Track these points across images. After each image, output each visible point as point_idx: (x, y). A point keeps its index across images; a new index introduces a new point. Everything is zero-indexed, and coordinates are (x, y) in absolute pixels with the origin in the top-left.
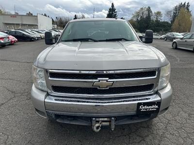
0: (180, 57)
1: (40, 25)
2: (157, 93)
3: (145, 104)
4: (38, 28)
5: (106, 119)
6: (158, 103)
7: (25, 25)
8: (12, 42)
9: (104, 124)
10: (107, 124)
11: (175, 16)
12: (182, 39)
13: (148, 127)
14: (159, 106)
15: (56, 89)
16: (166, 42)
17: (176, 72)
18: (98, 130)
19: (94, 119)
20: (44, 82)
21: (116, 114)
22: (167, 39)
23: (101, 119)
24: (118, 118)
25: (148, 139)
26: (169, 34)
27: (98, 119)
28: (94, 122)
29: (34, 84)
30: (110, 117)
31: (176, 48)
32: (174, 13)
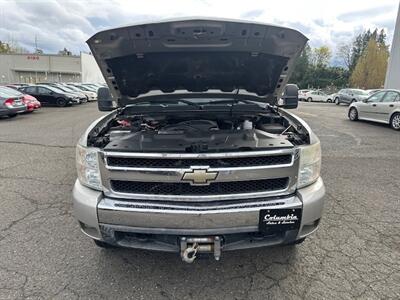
0: (362, 138)
1: (86, 75)
2: (295, 194)
3: (273, 212)
4: (80, 81)
5: (205, 240)
6: (298, 211)
7: (55, 74)
8: (29, 107)
9: (202, 248)
10: (208, 248)
11: (356, 57)
12: (366, 101)
13: (287, 262)
14: (300, 217)
15: (118, 185)
16: (338, 108)
17: (352, 165)
18: (192, 259)
19: (184, 239)
20: (98, 175)
21: (223, 231)
22: (340, 102)
23: (196, 240)
24: (226, 238)
25: (285, 284)
26: (343, 92)
27: (190, 240)
28: (183, 245)
29: (77, 181)
30: (212, 236)
31: (356, 120)
32: (355, 50)
